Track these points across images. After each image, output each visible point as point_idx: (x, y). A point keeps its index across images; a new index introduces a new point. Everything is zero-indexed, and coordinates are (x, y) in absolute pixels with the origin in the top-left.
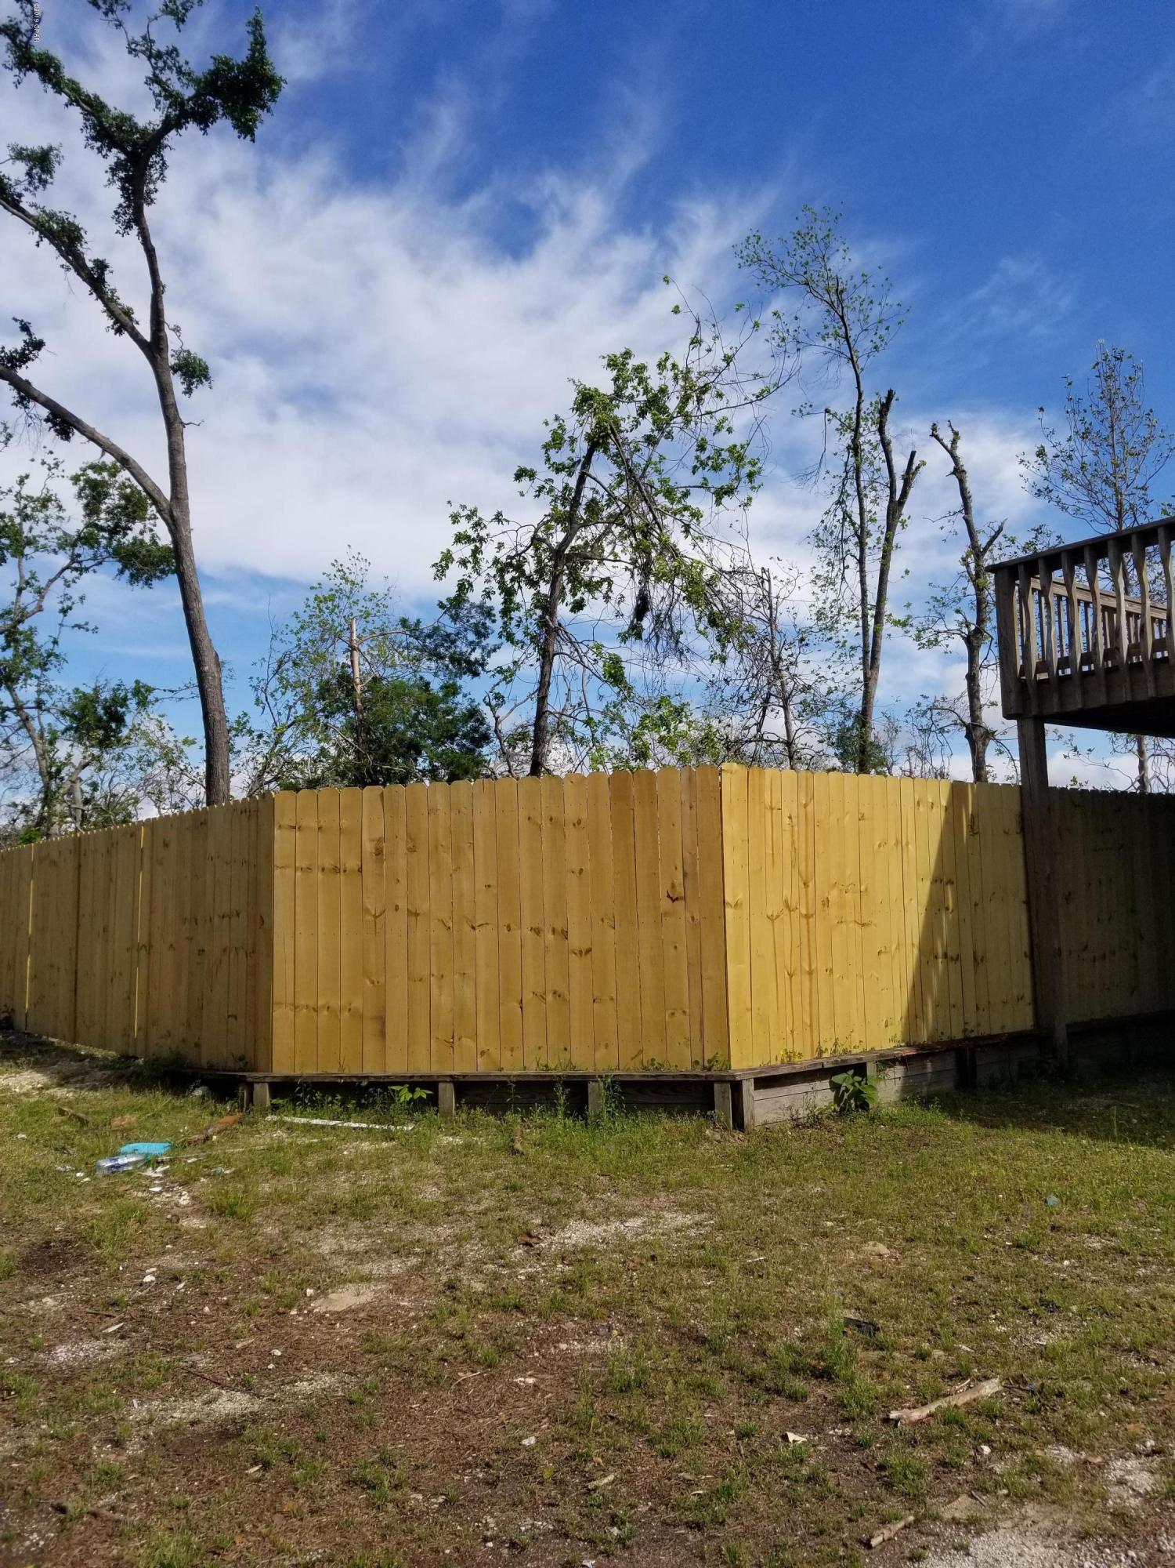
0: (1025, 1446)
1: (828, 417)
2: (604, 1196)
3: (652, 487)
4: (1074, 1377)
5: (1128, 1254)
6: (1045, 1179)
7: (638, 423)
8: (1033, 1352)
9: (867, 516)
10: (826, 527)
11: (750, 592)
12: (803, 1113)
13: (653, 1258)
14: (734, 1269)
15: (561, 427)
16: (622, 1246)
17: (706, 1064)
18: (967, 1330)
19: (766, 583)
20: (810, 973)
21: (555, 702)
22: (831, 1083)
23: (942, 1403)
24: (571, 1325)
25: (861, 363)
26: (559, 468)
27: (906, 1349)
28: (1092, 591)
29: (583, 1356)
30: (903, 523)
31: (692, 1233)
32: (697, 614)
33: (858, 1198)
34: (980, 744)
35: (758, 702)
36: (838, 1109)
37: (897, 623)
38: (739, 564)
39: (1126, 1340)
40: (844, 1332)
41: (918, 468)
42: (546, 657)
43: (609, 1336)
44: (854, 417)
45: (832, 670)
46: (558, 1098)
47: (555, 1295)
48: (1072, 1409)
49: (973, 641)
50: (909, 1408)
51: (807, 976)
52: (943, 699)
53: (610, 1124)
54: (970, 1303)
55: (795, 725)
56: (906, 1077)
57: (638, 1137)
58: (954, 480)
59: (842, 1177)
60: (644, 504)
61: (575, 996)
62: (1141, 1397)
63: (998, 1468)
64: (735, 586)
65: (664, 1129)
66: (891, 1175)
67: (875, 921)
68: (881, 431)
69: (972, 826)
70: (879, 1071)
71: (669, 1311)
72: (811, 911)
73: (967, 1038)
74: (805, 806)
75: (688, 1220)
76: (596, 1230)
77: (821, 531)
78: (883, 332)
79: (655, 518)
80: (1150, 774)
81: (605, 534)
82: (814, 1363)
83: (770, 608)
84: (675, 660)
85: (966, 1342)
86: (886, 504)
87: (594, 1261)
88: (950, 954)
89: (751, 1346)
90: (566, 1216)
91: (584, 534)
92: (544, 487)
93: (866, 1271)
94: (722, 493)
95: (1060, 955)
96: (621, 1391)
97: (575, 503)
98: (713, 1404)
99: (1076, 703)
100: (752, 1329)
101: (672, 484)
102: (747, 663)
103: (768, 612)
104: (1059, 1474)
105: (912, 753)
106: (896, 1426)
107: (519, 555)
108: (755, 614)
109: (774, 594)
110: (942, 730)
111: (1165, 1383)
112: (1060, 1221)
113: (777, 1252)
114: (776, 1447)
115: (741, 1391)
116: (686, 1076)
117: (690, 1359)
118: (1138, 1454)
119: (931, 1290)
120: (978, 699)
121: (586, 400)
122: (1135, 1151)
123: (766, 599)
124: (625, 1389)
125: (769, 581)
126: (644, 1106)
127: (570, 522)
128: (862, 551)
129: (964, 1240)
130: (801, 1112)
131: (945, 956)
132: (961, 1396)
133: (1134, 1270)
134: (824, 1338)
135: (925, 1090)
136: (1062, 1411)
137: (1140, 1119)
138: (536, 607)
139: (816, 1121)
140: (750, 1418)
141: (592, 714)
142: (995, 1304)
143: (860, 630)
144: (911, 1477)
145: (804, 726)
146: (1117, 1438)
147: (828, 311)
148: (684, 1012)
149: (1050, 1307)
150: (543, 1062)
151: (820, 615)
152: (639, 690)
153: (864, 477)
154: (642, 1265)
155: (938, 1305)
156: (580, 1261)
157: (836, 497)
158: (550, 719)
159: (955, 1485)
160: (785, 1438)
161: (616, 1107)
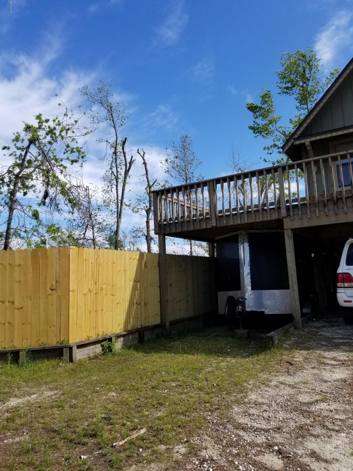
0: (152, 447)
1: (107, 143)
2: (23, 389)
3: (50, 158)
4: (166, 424)
5: (182, 386)
6: (161, 367)
7: (46, 137)
8: (155, 419)
9: (119, 173)
10: (106, 175)
11: (83, 193)
12: (92, 355)
13: (40, 407)
14: (67, 407)
15: (19, 135)
16: (29, 405)
17: (61, 342)
18: (137, 415)
19: (88, 191)
20: (96, 311)
21: (14, 225)
22: (101, 345)
23: (129, 438)
24: (9, 433)
25: (117, 129)
26: (18, 149)
27: (119, 423)
28: (178, 200)
29: (13, 443)
30: (129, 176)
31: (53, 397)
32: (64, 198)
33: (107, 379)
34: (149, 241)
35: (84, 227)
36: (103, 352)
37: (126, 205)
38: (79, 185)
39: (181, 411)
40: (101, 421)
41: (133, 161)
42: (11, 210)
43: (22, 435)
44: (115, 143)
45: (107, 218)
46: (8, 358)
47: (4, 424)
48: (165, 433)
49: (148, 212)
50: (119, 441)
51: (95, 312)
52: (140, 228)
53: (27, 365)
54: (139, 407)
55: (96, 234)
56: (124, 341)
57: (36, 368)
58: (144, 166)
59: (103, 374)
60: (48, 163)
61: (16, 324)
62: (184, 427)
63: (144, 455)
64: (77, 191)
65: (46, 365)
66: (118, 371)
67: (116, 294)
68: (123, 149)
69: (145, 265)
70: (116, 340)
71: (44, 423)
72: (97, 292)
73: (142, 328)
74: (97, 259)
75: (52, 393)
76: (20, 400)
77: (105, 176)
78: (123, 120)
79: (51, 168)
80: (193, 250)
81: (34, 171)
82: (91, 432)
83: (89, 198)
84: (57, 213)
85: (137, 418)
86: (124, 170)
87: (19, 410)
88: (138, 303)
89: (71, 431)
90: (10, 397)
91: (26, 170)
92: (13, 154)
93: (109, 401)
94: (73, 162)
95: (168, 302)
96: (26, 453)
97: (24, 160)
98: (58, 451)
99: (173, 231)
100: (72, 425)
101: (57, 157)
102: (81, 215)
103: (88, 199)
104: (161, 453)
105: (131, 243)
106: (115, 447)
107: (3, 175)
108: (84, 200)
109: (90, 194)
110: (139, 237)
111: (190, 422)
112: (164, 379)
113: (81, 400)
114: (77, 461)
115: (67, 445)
116: (54, 347)
117: (51, 438)
118: (182, 443)
119: (127, 404)
120: (149, 228)
121: (28, 128)
122: (186, 356)
123: (88, 195)
124: (27, 452)
125: (89, 190)
126: (39, 358)
127: (21, 166)
128: (117, 183)
129: (138, 388)
130: (91, 355)
131: (137, 303)
132: (135, 435)
133: (183, 390)
134: (95, 424)
135: (129, 344)
136: (162, 435)
137: (187, 347)
138: (8, 193)
139: (96, 357)
140: (70, 453)
141: (27, 229)
142: (146, 406)
143: (116, 207)
144: (118, 462)
145: (98, 235)
146: (177, 440)
147: (108, 112)
148: (54, 326)
149: (161, 404)
150: (3, 346)
151: (104, 202)
152: (44, 222)
153: (118, 162)
154: (36, 409)
155: (129, 409)
156: (14, 411)
157: (109, 167)
158: (12, 230)
159: (132, 462)
160: (80, 458)
161: (29, 359)
